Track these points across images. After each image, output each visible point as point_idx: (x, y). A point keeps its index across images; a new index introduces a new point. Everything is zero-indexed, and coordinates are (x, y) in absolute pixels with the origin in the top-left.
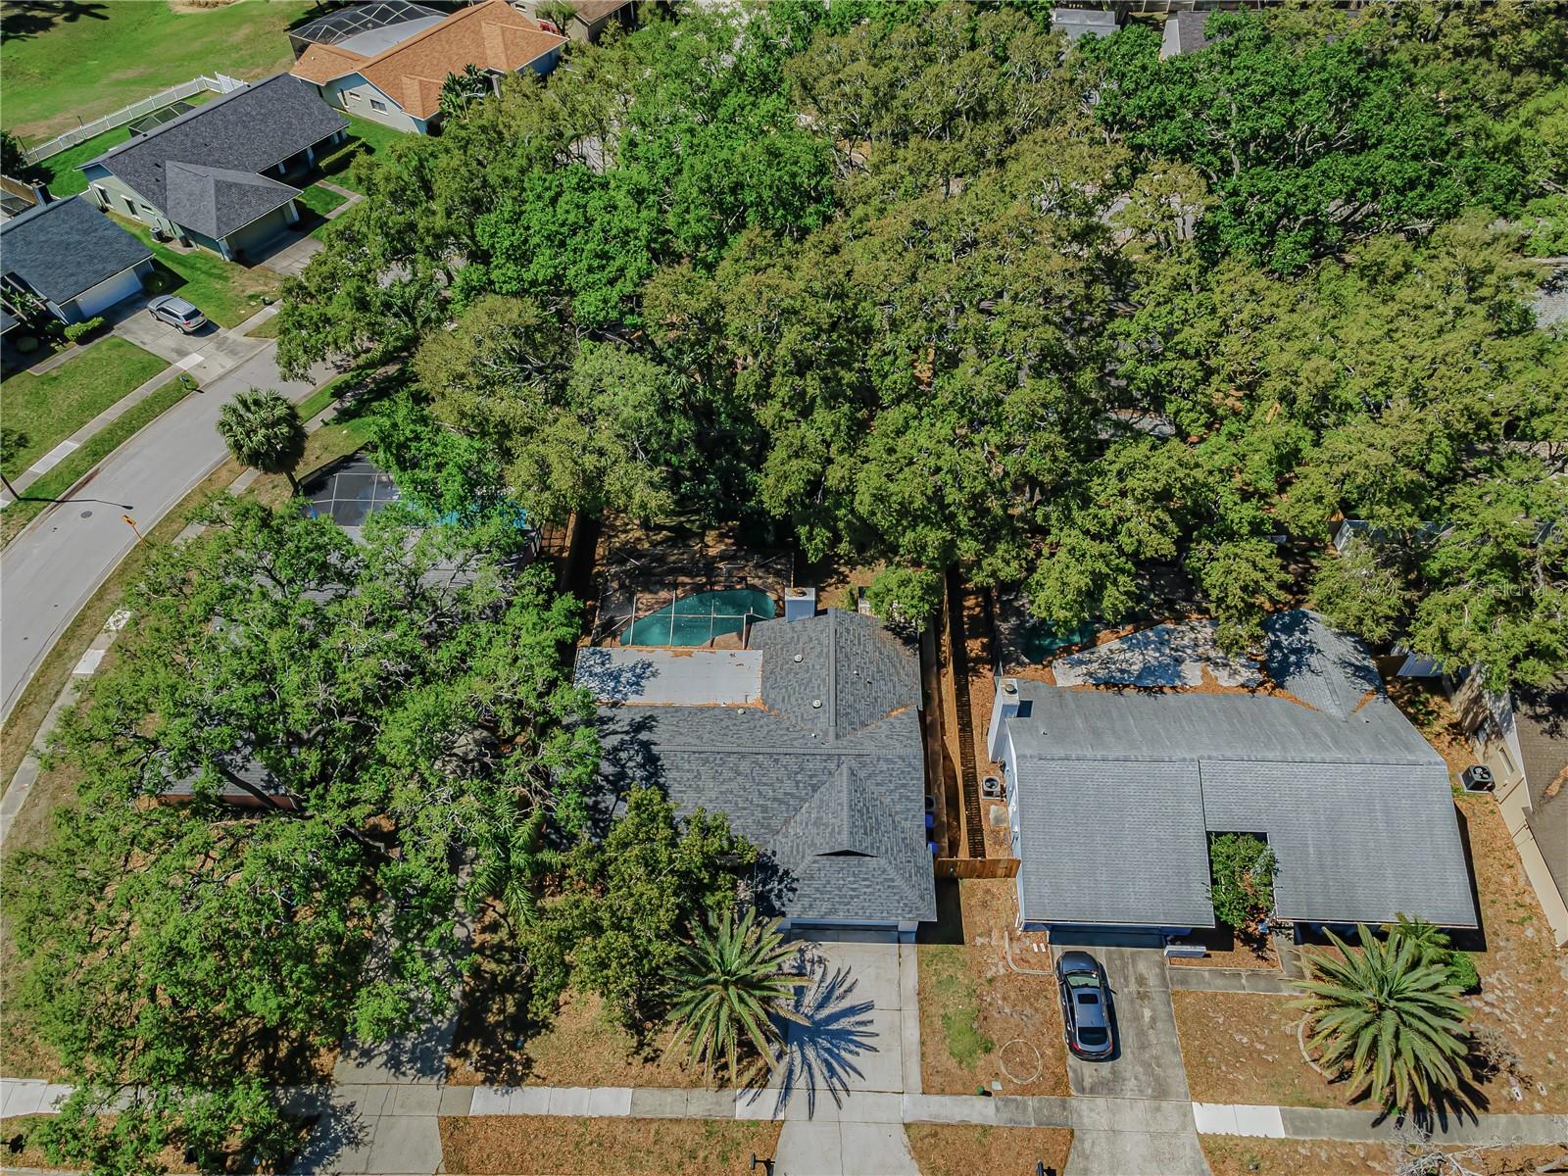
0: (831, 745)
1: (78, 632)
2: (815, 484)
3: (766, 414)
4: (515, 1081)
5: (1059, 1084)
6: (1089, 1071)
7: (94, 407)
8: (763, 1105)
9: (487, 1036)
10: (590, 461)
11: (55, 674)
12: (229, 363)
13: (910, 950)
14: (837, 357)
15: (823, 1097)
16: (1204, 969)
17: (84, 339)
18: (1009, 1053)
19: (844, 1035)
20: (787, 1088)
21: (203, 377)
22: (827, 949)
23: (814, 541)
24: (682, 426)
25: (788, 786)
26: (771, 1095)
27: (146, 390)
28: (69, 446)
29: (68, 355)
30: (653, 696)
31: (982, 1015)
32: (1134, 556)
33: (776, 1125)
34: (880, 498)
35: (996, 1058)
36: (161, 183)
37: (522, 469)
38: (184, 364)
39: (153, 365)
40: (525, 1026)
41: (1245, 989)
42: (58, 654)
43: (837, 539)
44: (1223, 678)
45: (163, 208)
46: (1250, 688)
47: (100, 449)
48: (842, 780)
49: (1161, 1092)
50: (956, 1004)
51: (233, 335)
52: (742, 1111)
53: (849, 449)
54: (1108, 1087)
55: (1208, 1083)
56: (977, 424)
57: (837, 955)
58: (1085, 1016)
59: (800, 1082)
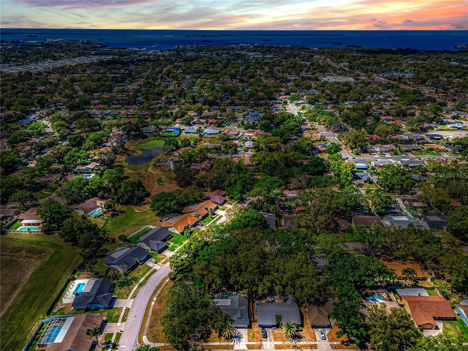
0: (238, 308)
1: (151, 300)
2: (236, 280)
3: (231, 273)
4: (207, 342)
5: (261, 341)
6: (264, 339)
7: (145, 273)
8: (232, 343)
9: (204, 338)
10: (213, 278)
11: (149, 304)
12: (160, 267)
13: (247, 329)
14: (238, 267)
15: (238, 343)
16: (276, 330)
17: (141, 265)
18: (257, 338)
19: (240, 337)
20: (235, 342)
21: (158, 269)
22: (238, 329)
23: (236, 287)
24: (222, 274)
25: (234, 312)
26: (233, 343)
27: (150, 271)
28: (143, 279)
29: (140, 267)
30: (219, 304)
31: (254, 335)
32: (267, 287)
33: (233, 345)
34: (242, 281)
35: (255, 339)
36: (149, 243)
37: (206, 279)
38: (155, 268)
39: (151, 268)
40: (208, 337)
41: (280, 332)
42: (149, 303)
43: (238, 287)
44: (280, 301)
45: (149, 247)
46: (282, 302)
47: (147, 278)
48: (239, 312)
49: (271, 341)
50: (251, 334)
51: (160, 264)
52: (230, 344)
53: (239, 276)
54: (266, 341)
55: (275, 340)
56: (251, 273)
57: (239, 330)
58: (264, 333)
59: (236, 341)
